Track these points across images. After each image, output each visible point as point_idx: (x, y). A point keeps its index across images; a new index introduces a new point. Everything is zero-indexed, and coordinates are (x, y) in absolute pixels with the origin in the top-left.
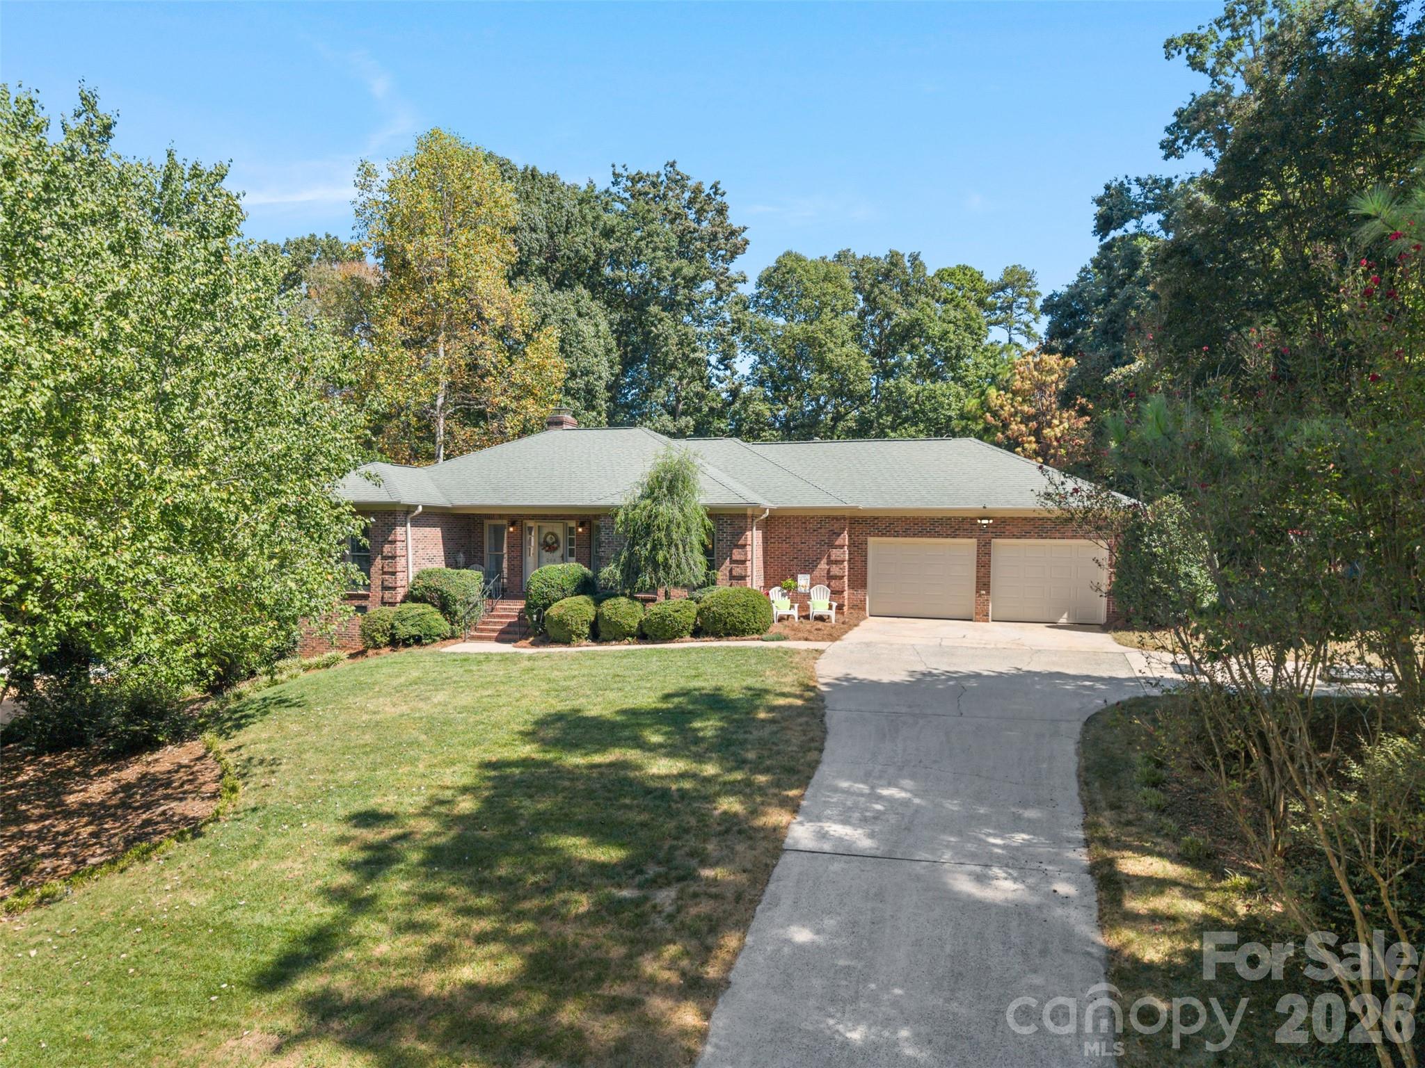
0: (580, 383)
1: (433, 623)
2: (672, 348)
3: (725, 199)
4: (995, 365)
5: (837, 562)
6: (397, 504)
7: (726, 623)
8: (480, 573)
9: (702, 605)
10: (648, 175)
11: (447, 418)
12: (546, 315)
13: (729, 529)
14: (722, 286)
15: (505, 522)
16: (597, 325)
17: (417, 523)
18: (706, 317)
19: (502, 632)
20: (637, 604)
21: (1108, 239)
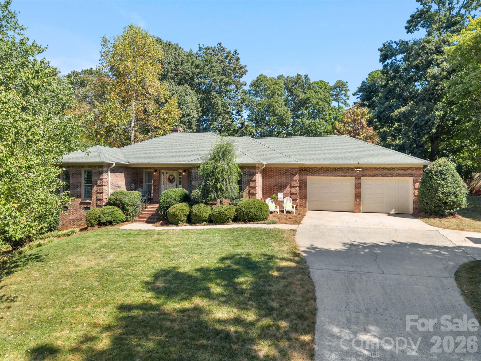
0: (186, 119)
1: (117, 215)
2: (220, 108)
3: (239, 56)
4: (337, 114)
5: (294, 187)
6: (103, 163)
7: (248, 216)
8: (140, 193)
9: (238, 207)
10: (211, 47)
11: (136, 131)
12: (173, 94)
13: (248, 173)
14: (238, 86)
15: (152, 170)
16: (192, 98)
17: (113, 171)
18: (232, 97)
19: (149, 218)
20: (208, 206)
21: (386, 63)
